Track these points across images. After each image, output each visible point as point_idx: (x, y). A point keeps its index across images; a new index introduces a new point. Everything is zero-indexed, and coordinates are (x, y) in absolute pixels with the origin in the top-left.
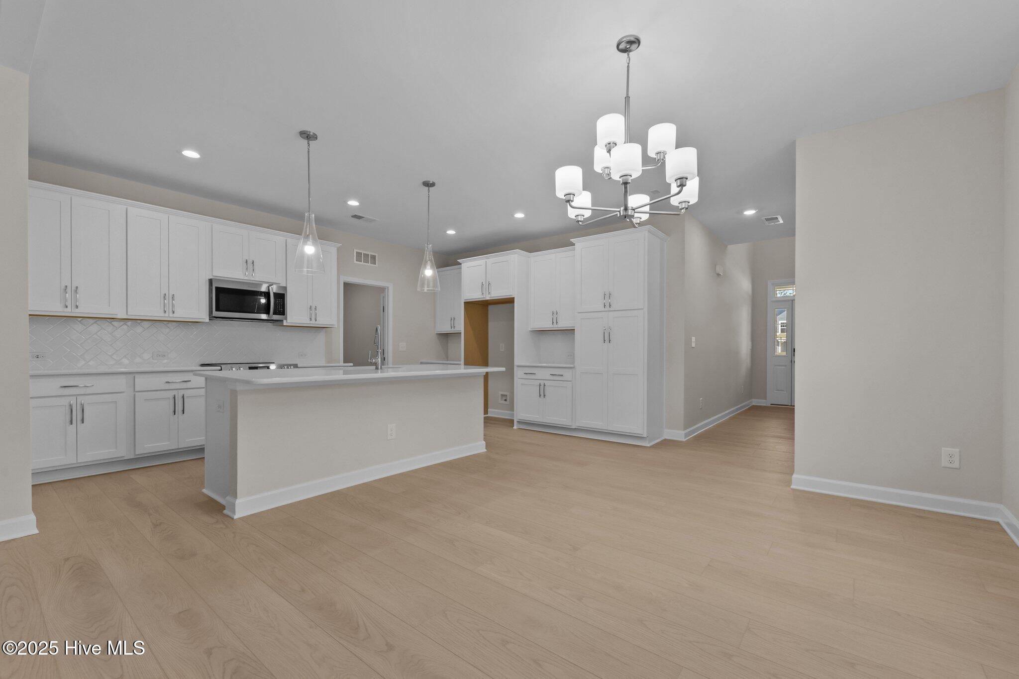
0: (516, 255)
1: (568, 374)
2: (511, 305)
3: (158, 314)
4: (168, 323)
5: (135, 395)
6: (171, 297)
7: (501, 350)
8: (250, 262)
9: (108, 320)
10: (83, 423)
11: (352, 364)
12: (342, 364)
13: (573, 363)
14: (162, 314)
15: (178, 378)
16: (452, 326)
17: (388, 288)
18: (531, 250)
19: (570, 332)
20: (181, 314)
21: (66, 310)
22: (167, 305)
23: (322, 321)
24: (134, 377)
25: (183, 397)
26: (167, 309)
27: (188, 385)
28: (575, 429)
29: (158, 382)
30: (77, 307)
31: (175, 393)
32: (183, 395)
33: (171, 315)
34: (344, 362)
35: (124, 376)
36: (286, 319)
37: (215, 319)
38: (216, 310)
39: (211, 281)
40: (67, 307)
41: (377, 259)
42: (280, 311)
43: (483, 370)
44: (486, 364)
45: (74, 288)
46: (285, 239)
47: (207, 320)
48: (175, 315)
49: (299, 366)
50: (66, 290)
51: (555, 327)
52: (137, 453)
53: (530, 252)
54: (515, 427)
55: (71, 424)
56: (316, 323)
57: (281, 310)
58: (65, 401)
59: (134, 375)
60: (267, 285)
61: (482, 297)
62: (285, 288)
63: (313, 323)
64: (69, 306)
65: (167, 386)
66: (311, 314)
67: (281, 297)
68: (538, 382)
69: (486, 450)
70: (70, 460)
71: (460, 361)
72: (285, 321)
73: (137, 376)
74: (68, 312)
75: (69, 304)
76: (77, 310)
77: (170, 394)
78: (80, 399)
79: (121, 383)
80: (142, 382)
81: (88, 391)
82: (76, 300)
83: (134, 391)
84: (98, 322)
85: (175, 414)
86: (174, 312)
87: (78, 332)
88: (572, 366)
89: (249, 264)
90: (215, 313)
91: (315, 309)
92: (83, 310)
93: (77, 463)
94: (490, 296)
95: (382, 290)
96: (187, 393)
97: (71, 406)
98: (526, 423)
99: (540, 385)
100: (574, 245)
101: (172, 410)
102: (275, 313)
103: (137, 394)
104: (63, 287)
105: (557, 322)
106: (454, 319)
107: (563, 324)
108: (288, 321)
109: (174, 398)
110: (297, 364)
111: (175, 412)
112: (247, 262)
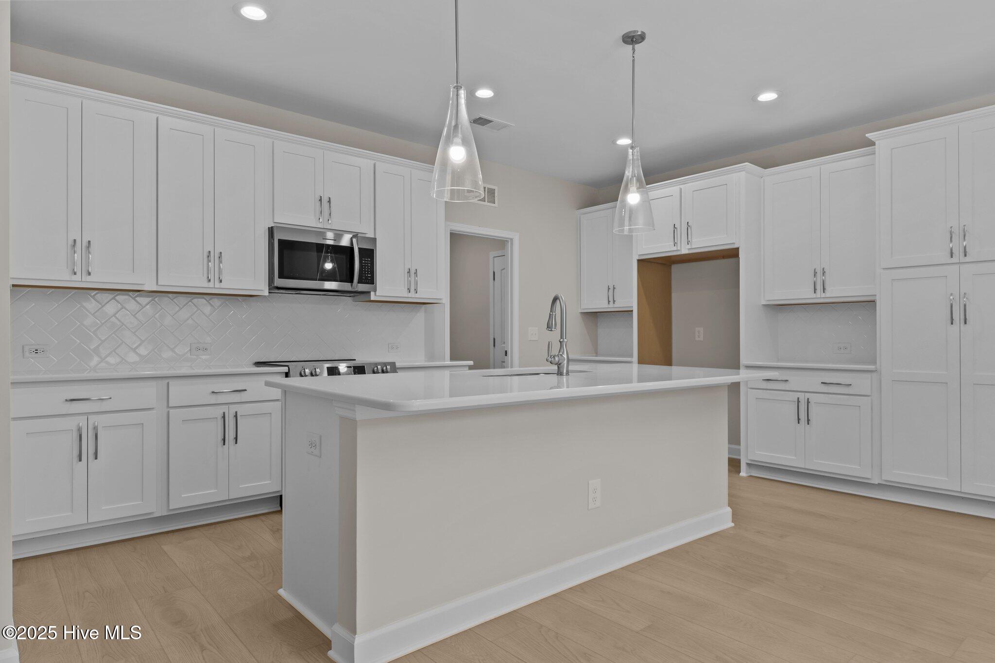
0: (744, 172)
1: (862, 383)
2: (732, 260)
3: (198, 283)
4: (211, 299)
5: (168, 412)
6: (217, 256)
7: (697, 339)
8: (325, 200)
9: (131, 293)
10: (96, 458)
11: (471, 363)
12: (448, 362)
13: (875, 363)
14: (205, 284)
15: (226, 385)
16: (611, 299)
17: (512, 239)
18: (766, 164)
19: (870, 304)
20: (232, 284)
21: (74, 278)
22: (213, 269)
23: (423, 295)
24: (168, 383)
25: (236, 416)
26: (211, 277)
27: (243, 397)
28: (880, 486)
29: (200, 391)
30: (89, 274)
31: (224, 409)
32: (236, 412)
33: (217, 285)
34: (452, 359)
35: (153, 383)
36: (375, 291)
37: (277, 291)
38: (280, 277)
39: (271, 231)
40: (75, 274)
41: (496, 194)
42: (367, 278)
43: (726, 378)
44: (734, 364)
45: (85, 244)
46: (373, 162)
47: (266, 293)
48: (223, 285)
49: (398, 365)
50: (74, 246)
51: (820, 297)
52: (171, 508)
53: (765, 169)
54: (743, 474)
55: (80, 460)
56: (417, 295)
57: (369, 277)
58: (71, 424)
59: (167, 381)
60: (350, 236)
61: (675, 248)
62: (374, 240)
63: (412, 297)
64: (79, 273)
65: (213, 399)
66: (409, 283)
67: (368, 255)
68: (794, 396)
69: (733, 525)
70: (78, 519)
71: (631, 356)
72: (372, 293)
73: (172, 383)
74: (77, 281)
75: (78, 269)
76: (89, 278)
77: (218, 412)
78: (93, 419)
79: (149, 393)
80: (180, 392)
81: (105, 406)
82: (88, 264)
83: (168, 407)
84: (117, 298)
85: (224, 444)
86: (221, 281)
87: (90, 313)
88: (872, 367)
89: (324, 203)
90: (279, 282)
91: (416, 273)
92: (98, 279)
93: (88, 524)
94: (689, 247)
95: (502, 244)
96: (242, 410)
97: (79, 430)
98: (763, 466)
99: (798, 402)
100: (873, 144)
101: (220, 437)
102: (360, 282)
103: (171, 411)
104: (71, 242)
105: (824, 289)
106: (614, 288)
107: (835, 292)
108: (377, 293)
109: (224, 417)
110: (394, 363)
111: (224, 440)
112: (321, 200)
